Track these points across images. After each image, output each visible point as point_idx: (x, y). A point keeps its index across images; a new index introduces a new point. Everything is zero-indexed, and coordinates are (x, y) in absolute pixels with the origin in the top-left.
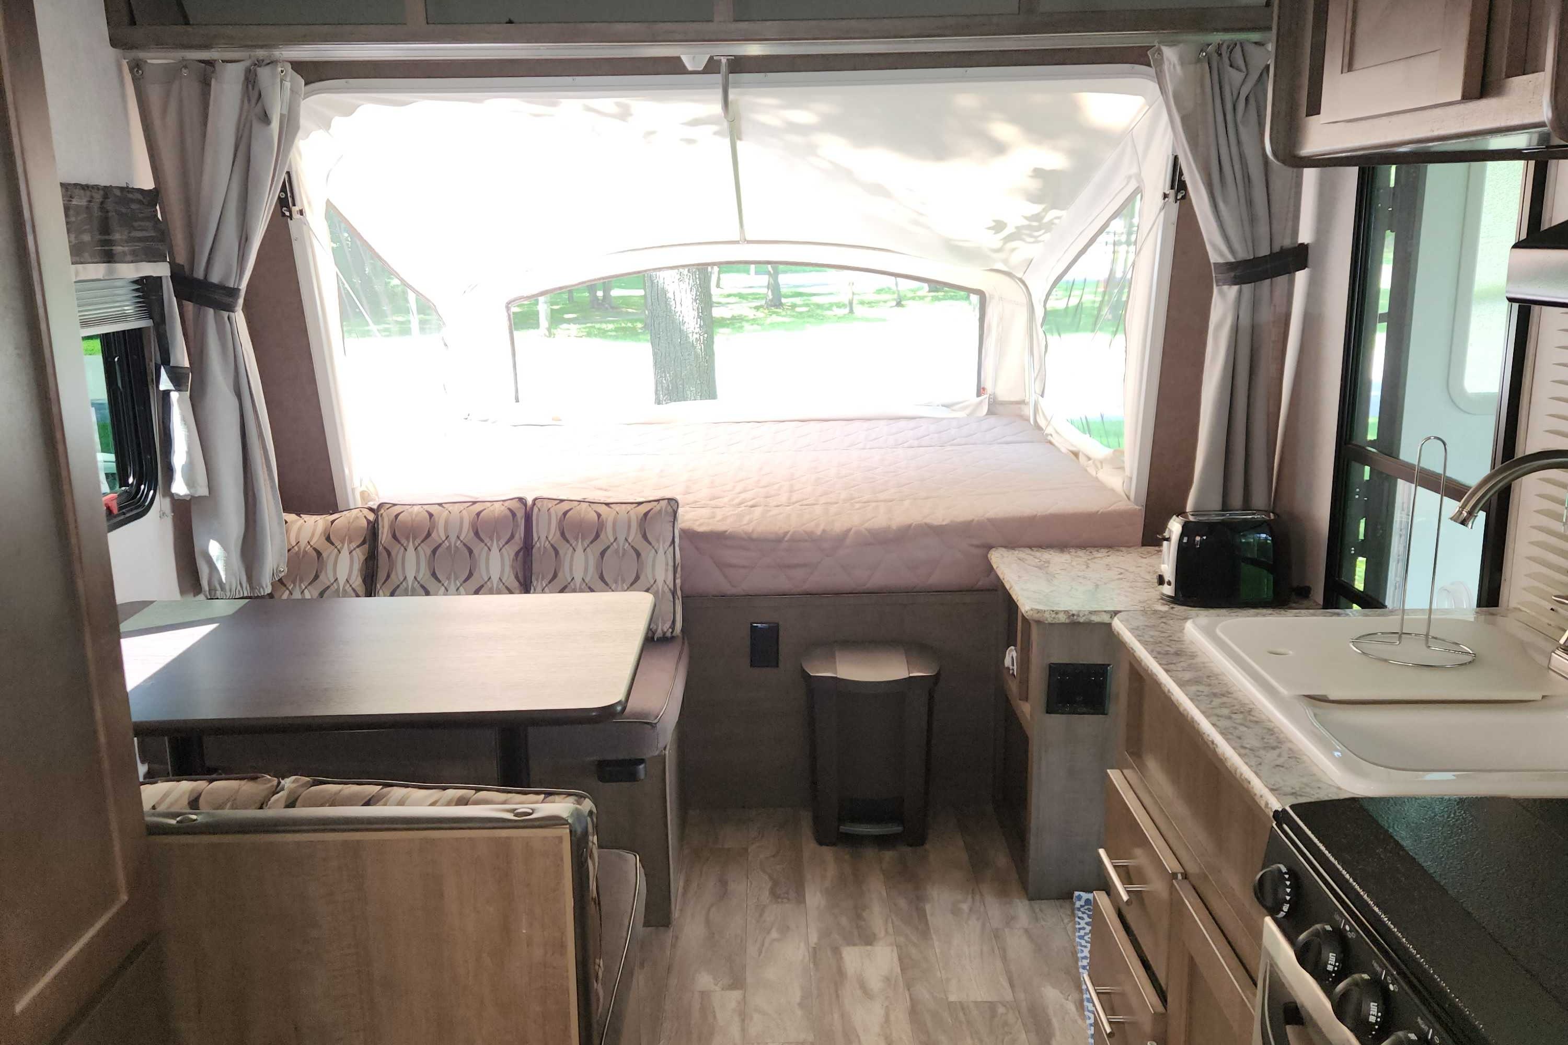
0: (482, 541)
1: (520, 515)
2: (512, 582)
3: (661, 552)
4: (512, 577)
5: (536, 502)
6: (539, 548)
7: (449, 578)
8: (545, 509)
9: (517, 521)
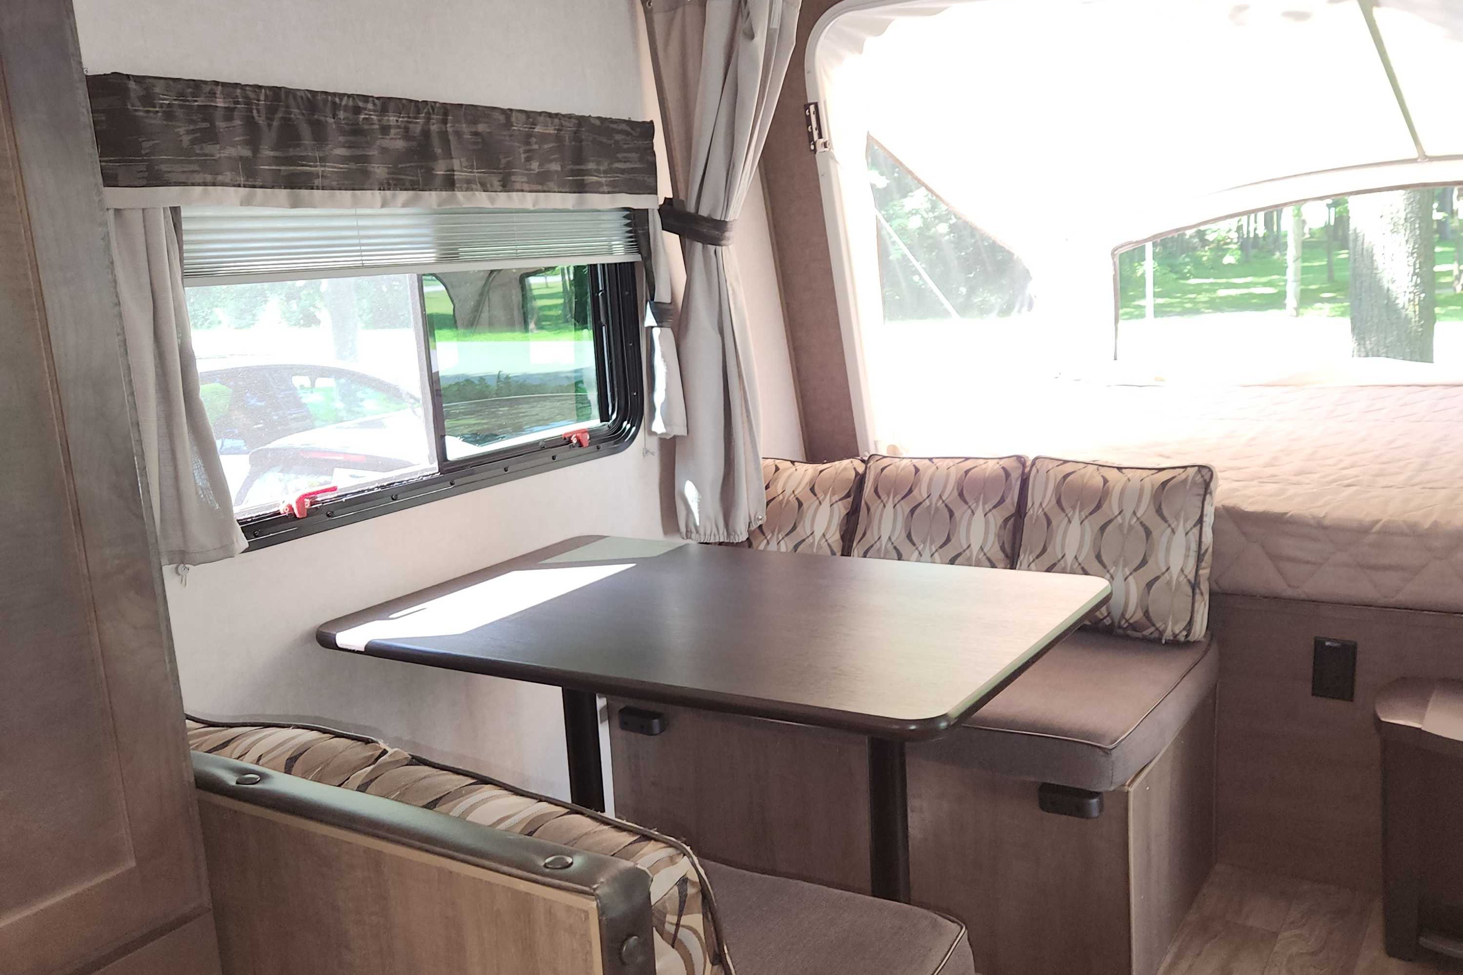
0: (966, 502)
1: (1016, 475)
2: (997, 554)
3: (1180, 532)
4: (997, 547)
5: (1036, 462)
6: (1031, 516)
7: (924, 542)
8: (1044, 469)
9: (1011, 483)
